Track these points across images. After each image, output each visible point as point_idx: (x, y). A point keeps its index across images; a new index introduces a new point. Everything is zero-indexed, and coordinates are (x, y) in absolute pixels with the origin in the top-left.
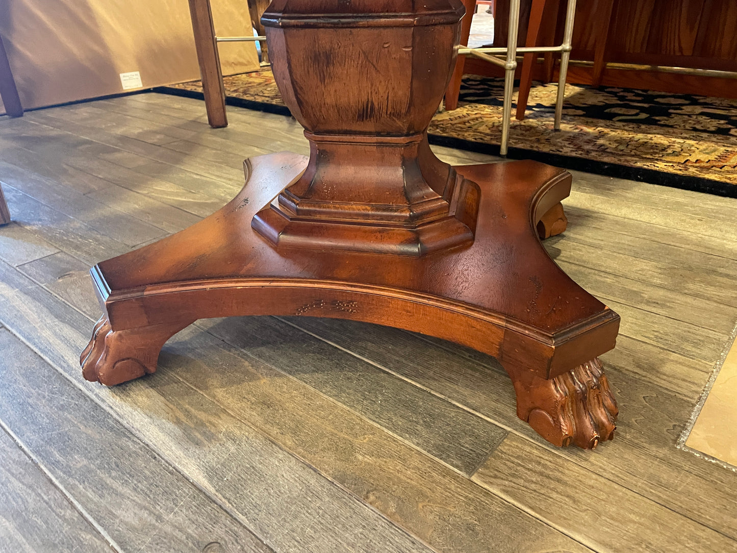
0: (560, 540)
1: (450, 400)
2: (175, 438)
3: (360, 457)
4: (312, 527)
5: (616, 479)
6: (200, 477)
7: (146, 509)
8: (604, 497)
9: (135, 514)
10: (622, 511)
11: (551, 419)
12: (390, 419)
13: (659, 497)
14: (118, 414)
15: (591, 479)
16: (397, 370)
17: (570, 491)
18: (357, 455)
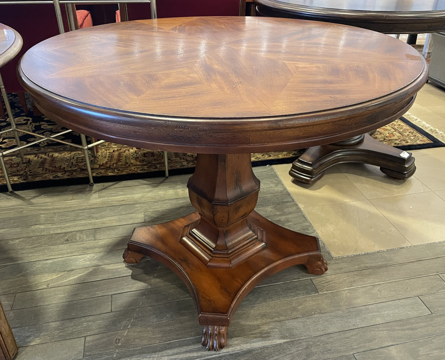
0: (343, 292)
1: (292, 281)
2: (262, 341)
3: (299, 308)
4: (314, 327)
5: (335, 273)
6: (283, 341)
7: (286, 355)
8: (338, 279)
9: (286, 358)
10: (343, 279)
11: (319, 269)
12: (290, 295)
13: (343, 271)
14: (239, 350)
15: (332, 277)
16: (272, 283)
17: (333, 282)
18: (298, 308)
